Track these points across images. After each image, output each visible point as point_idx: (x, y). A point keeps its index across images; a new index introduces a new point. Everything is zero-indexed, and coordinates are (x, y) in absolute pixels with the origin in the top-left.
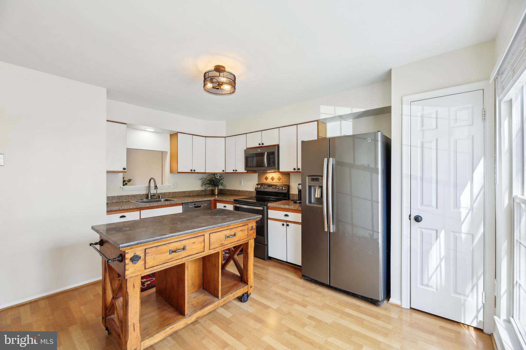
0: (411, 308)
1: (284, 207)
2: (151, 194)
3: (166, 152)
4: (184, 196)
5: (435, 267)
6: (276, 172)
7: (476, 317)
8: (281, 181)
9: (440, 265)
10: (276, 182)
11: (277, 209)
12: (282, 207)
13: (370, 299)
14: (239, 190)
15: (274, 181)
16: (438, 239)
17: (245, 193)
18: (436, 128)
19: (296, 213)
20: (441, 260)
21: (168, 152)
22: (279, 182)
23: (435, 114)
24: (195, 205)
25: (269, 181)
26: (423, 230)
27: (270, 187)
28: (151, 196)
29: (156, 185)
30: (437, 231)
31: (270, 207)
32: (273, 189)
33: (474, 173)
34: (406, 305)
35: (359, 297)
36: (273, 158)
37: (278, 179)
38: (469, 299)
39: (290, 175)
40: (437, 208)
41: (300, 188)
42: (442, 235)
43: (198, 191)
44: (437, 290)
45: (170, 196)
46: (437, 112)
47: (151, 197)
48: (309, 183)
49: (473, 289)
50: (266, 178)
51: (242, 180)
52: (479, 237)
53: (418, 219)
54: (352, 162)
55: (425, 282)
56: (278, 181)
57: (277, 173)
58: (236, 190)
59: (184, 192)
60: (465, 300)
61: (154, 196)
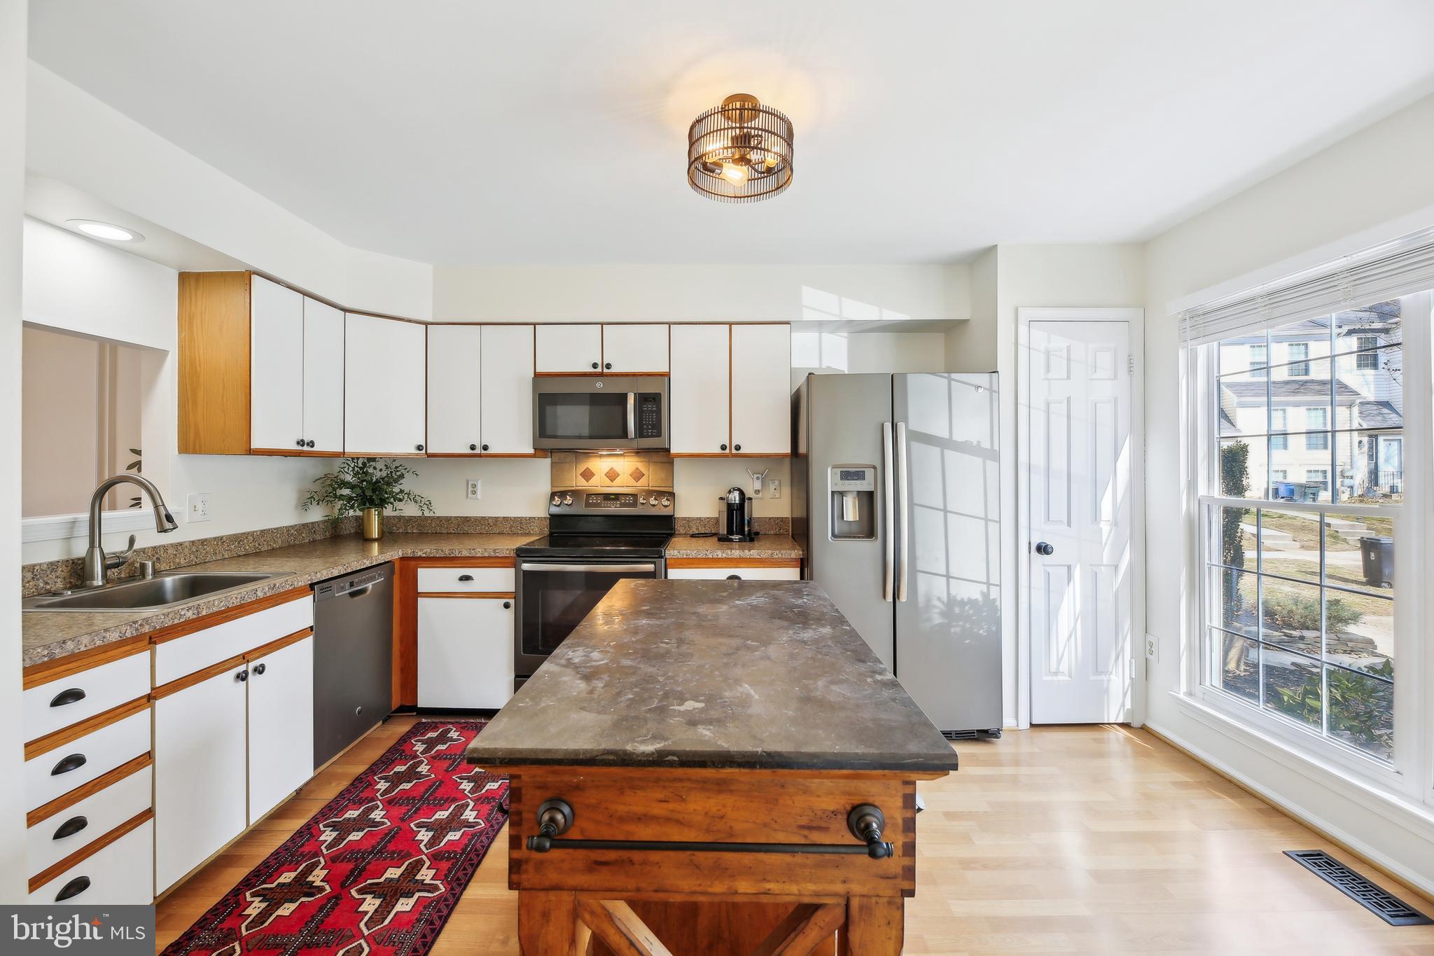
0: (1032, 725)
1: (724, 555)
2: (103, 557)
3: (163, 354)
4: (239, 556)
5: (1066, 635)
6: (625, 456)
7: (1123, 705)
8: (643, 482)
9: (1075, 628)
10: (625, 484)
11: (693, 564)
12: (720, 556)
13: (974, 733)
14: (466, 517)
15: (618, 481)
16: (1072, 583)
17: (495, 525)
18: (1068, 378)
19: (764, 567)
20: (1076, 620)
21: (168, 352)
22: (635, 483)
23: (1065, 351)
24: (352, 585)
25: (599, 483)
26: (1050, 570)
27: (612, 499)
28: (106, 568)
29: (163, 513)
30: (1069, 567)
31: (672, 561)
32: (623, 505)
33: (1119, 460)
34: (1024, 725)
35: (951, 737)
36: (655, 411)
37: (631, 475)
38: (1113, 677)
39: (673, 463)
40: (1069, 524)
41: (735, 500)
42: (1077, 573)
43: (288, 528)
44: (1070, 676)
45: (182, 561)
46: (1069, 349)
47: (104, 576)
48: (836, 484)
49: (1117, 658)
50: (588, 475)
51: (479, 482)
52: (1124, 568)
53: (1043, 549)
54: (945, 435)
55: (1053, 669)
56: (633, 482)
57: (627, 459)
58: (448, 519)
59: (238, 539)
60: (1109, 681)
61: (116, 565)
